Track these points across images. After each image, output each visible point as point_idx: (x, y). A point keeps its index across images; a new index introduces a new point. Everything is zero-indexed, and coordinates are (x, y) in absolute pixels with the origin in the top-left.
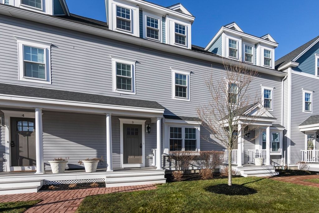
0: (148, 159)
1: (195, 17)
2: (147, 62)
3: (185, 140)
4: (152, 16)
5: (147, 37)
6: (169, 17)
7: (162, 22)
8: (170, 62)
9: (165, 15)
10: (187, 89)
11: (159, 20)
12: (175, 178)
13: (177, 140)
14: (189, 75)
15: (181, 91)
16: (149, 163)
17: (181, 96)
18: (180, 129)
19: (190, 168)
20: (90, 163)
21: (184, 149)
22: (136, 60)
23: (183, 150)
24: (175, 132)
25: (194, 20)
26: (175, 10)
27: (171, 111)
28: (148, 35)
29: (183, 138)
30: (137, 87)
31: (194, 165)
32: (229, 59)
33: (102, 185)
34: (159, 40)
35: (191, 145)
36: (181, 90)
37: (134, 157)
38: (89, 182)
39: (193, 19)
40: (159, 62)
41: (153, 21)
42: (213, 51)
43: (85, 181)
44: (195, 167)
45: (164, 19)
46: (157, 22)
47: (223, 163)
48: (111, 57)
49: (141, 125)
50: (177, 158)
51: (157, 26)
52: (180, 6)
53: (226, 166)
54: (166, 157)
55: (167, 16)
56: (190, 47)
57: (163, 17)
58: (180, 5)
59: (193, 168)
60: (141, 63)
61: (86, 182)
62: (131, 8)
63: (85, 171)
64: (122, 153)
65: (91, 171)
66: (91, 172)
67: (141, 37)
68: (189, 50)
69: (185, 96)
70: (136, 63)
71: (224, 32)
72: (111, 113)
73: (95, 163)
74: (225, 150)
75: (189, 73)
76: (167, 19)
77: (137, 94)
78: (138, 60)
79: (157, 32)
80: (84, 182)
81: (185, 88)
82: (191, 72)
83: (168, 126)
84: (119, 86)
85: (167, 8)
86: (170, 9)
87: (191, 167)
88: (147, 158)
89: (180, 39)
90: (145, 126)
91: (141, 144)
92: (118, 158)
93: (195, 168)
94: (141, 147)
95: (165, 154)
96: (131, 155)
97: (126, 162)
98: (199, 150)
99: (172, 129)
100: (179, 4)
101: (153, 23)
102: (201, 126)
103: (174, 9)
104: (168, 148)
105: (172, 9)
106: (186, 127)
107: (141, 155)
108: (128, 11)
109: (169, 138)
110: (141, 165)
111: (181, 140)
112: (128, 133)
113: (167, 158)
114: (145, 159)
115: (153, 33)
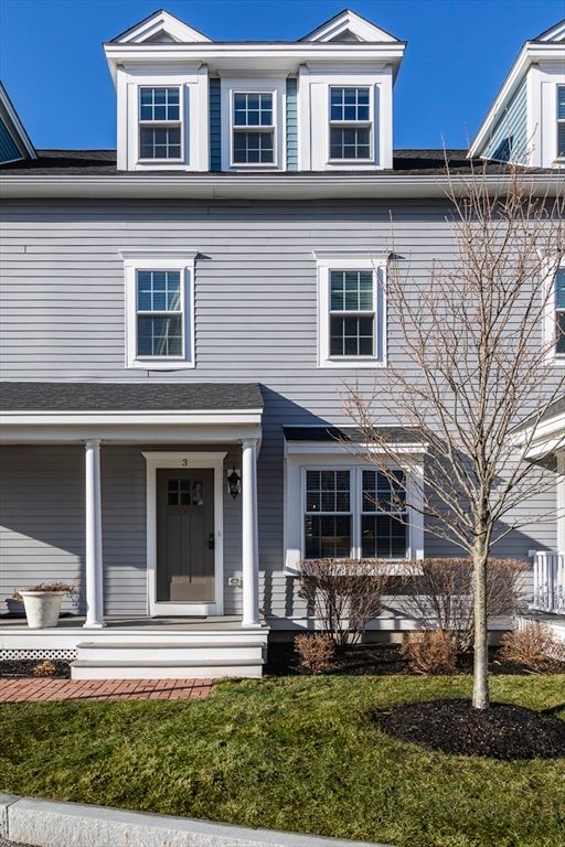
0: (233, 587)
1: (406, 43)
2: (232, 250)
3: (363, 517)
4: (248, 88)
5: (235, 165)
6: (311, 73)
7: (284, 96)
8: (313, 234)
9: (294, 70)
10: (375, 322)
11: (275, 94)
12: (304, 659)
13: (332, 517)
14: (384, 269)
15: (352, 334)
16: (234, 602)
17: (351, 350)
18: (344, 477)
19: (387, 625)
20: (37, 600)
21: (359, 550)
22: (196, 250)
23: (356, 553)
24: (326, 487)
25: (400, 54)
26: (331, 42)
27: (314, 412)
28: (239, 157)
29: (356, 510)
30: (199, 343)
31: (403, 614)
32: (556, 171)
33: (62, 669)
34: (276, 165)
35: (387, 536)
36: (351, 331)
37: (188, 578)
38: (35, 657)
39: (397, 52)
40: (272, 242)
41: (254, 104)
42: (498, 154)
43: (26, 654)
44: (407, 621)
45: (292, 84)
46: (268, 104)
47: (530, 607)
48: (121, 257)
49: (213, 470)
50: (333, 586)
51: (267, 119)
52: (348, 21)
53: (537, 621)
54: (296, 582)
55: (301, 70)
56: (386, 161)
57: (288, 80)
58: (350, 16)
59: (397, 622)
60: (214, 257)
61: (29, 657)
62: (182, 82)
63: (27, 624)
64: (151, 568)
65: (39, 625)
66: (41, 628)
67: (215, 168)
68: (385, 172)
69: (366, 348)
70: (195, 262)
71: (535, 64)
72: (99, 437)
73: (50, 600)
74: (539, 553)
75: (384, 262)
76: (304, 80)
77: (199, 365)
78: (202, 250)
79: (267, 138)
80: (23, 657)
81: (367, 321)
82: (392, 257)
83: (301, 467)
84: (144, 347)
85: (300, 41)
86: (309, 43)
87: (392, 622)
88: (230, 584)
89: (349, 139)
90: (225, 471)
91: (212, 536)
92: (140, 582)
93: (407, 625)
94: (212, 545)
95: (289, 570)
96: (180, 574)
97: (163, 595)
98: (420, 555)
99: (313, 478)
100: (344, 12)
101: (254, 109)
102: (427, 461)
103: (326, 40)
104: (300, 549)
105: (317, 42)
106: (366, 469)
107: (212, 573)
108: (176, 94)
109: (303, 511)
110: (209, 609)
111: (349, 518)
112: (173, 500)
113: (298, 585)
114: (225, 586)
115: (255, 145)
